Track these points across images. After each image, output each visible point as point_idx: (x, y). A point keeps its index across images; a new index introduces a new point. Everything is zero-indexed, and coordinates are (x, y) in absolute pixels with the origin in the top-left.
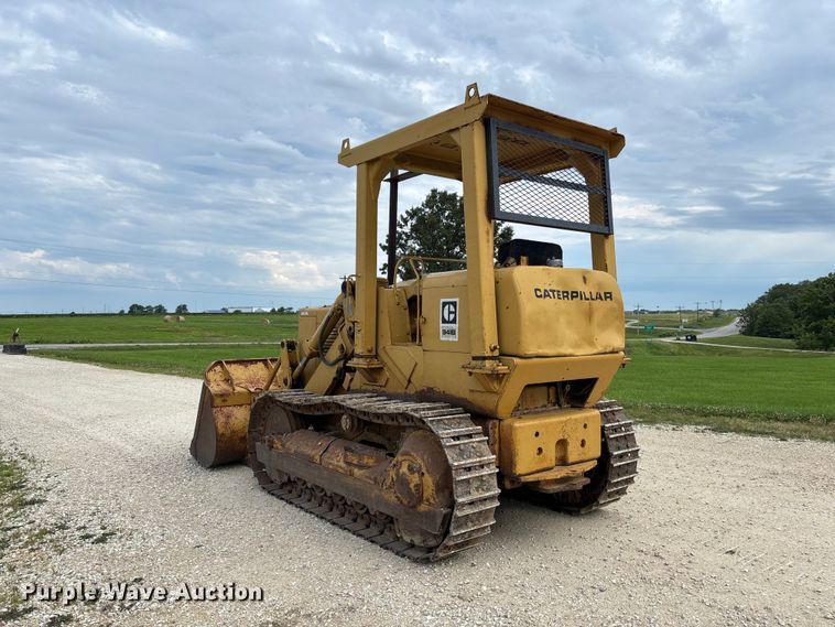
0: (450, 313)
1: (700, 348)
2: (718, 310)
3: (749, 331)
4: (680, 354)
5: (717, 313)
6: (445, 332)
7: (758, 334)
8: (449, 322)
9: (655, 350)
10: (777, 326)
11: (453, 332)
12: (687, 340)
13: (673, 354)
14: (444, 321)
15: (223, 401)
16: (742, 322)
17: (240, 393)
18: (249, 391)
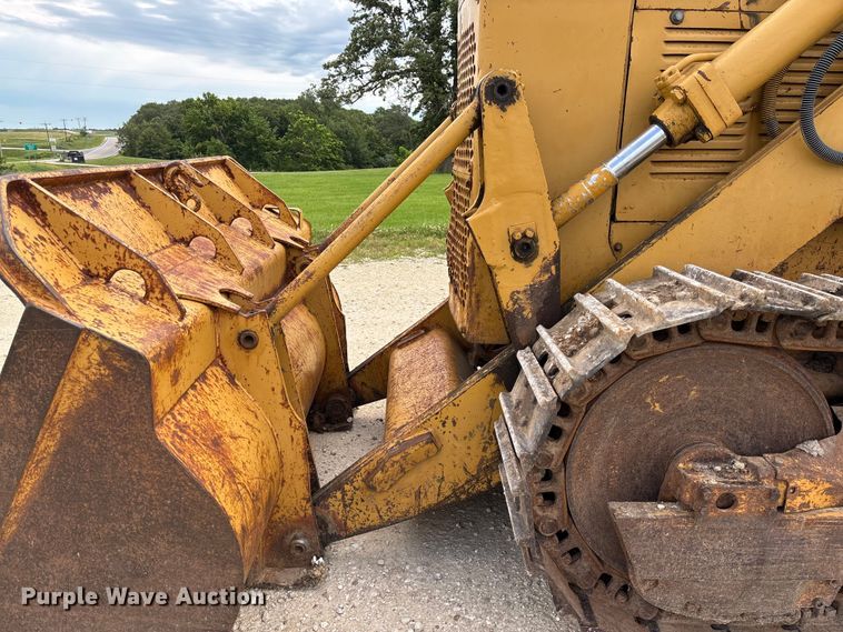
2: (85, 129)
3: (130, 151)
5: (83, 133)
7: (140, 155)
10: (158, 147)
15: (175, 378)
16: (120, 141)
17: (196, 324)
18: (213, 307)
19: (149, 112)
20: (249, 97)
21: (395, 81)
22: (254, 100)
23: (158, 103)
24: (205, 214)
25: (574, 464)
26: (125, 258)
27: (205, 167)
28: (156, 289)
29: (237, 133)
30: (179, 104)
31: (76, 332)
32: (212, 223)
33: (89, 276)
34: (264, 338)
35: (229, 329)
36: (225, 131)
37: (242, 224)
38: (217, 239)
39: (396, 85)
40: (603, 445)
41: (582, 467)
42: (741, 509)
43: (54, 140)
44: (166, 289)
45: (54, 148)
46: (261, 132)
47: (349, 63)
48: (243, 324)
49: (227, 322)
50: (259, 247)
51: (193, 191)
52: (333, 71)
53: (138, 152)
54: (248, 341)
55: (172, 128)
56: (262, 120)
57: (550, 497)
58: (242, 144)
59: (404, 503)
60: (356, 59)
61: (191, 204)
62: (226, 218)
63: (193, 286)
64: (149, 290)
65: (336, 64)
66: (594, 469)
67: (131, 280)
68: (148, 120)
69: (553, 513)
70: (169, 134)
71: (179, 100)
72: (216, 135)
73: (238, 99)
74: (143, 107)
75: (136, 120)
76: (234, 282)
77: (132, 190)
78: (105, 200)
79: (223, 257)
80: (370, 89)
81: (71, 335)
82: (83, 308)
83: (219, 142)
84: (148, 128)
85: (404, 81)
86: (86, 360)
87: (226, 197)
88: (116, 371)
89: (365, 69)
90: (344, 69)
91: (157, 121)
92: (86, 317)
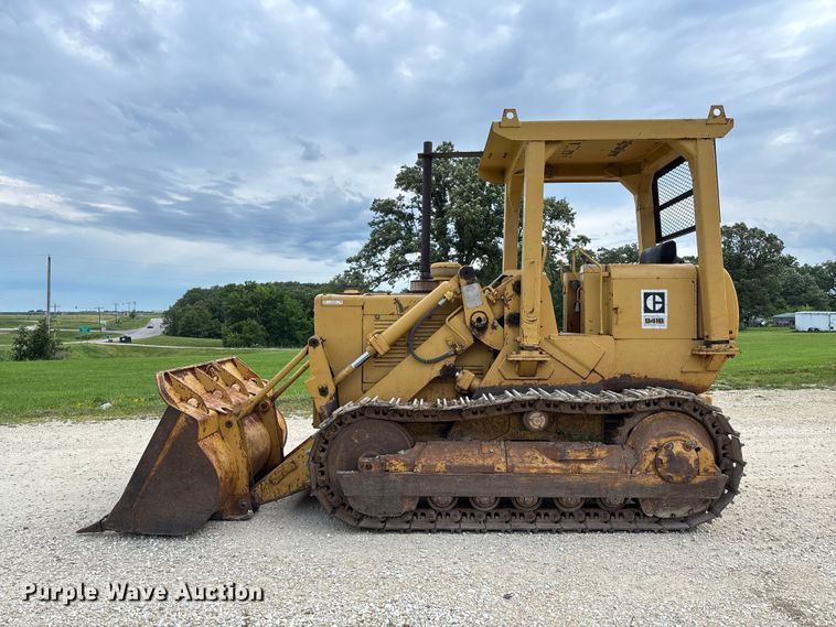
0: (655, 303)
1: (137, 349)
2: (134, 312)
3: (173, 331)
4: (117, 356)
5: (133, 315)
6: (648, 321)
7: (181, 335)
8: (654, 311)
9: (92, 353)
10: (199, 327)
11: (661, 321)
12: (121, 341)
13: (112, 356)
14: (647, 310)
15: (204, 430)
16: (165, 323)
17: (212, 416)
18: (218, 412)
19: (194, 296)
20: (285, 281)
21: (407, 272)
22: (290, 284)
23: (203, 288)
24: (220, 383)
25: (330, 461)
26: (193, 394)
27: (223, 362)
28: (201, 404)
29: (272, 314)
30: (221, 289)
31: (181, 412)
32: (223, 386)
33: (182, 400)
34: (235, 424)
35: (224, 420)
36: (262, 312)
37: (237, 387)
38: (223, 391)
39: (405, 276)
40: (340, 454)
41: (333, 463)
42: (373, 469)
43: (105, 322)
44: (204, 404)
45: (104, 330)
46: (292, 314)
47: (367, 258)
48: (228, 418)
49: (222, 418)
50: (241, 395)
51: (216, 373)
52: (354, 265)
53: (180, 331)
54: (229, 424)
55: (213, 310)
56: (295, 302)
57: (323, 473)
58: (276, 324)
59: (284, 490)
60: (374, 255)
61: (215, 378)
62: (230, 383)
63: (212, 405)
64: (198, 405)
65: (357, 259)
66: (337, 462)
67: (193, 401)
68: (192, 303)
69: (323, 478)
70: (209, 315)
71: (222, 285)
72: (253, 316)
73: (276, 284)
74: (189, 292)
75: (181, 303)
76: (228, 406)
77: (194, 374)
78: (186, 378)
79: (225, 398)
80: (386, 279)
81: (179, 413)
82: (181, 407)
83: (254, 322)
84: (191, 311)
85: (412, 272)
86: (182, 420)
87: (231, 375)
88: (189, 424)
89: (382, 263)
90: (364, 263)
91: (200, 304)
92: (182, 409)
